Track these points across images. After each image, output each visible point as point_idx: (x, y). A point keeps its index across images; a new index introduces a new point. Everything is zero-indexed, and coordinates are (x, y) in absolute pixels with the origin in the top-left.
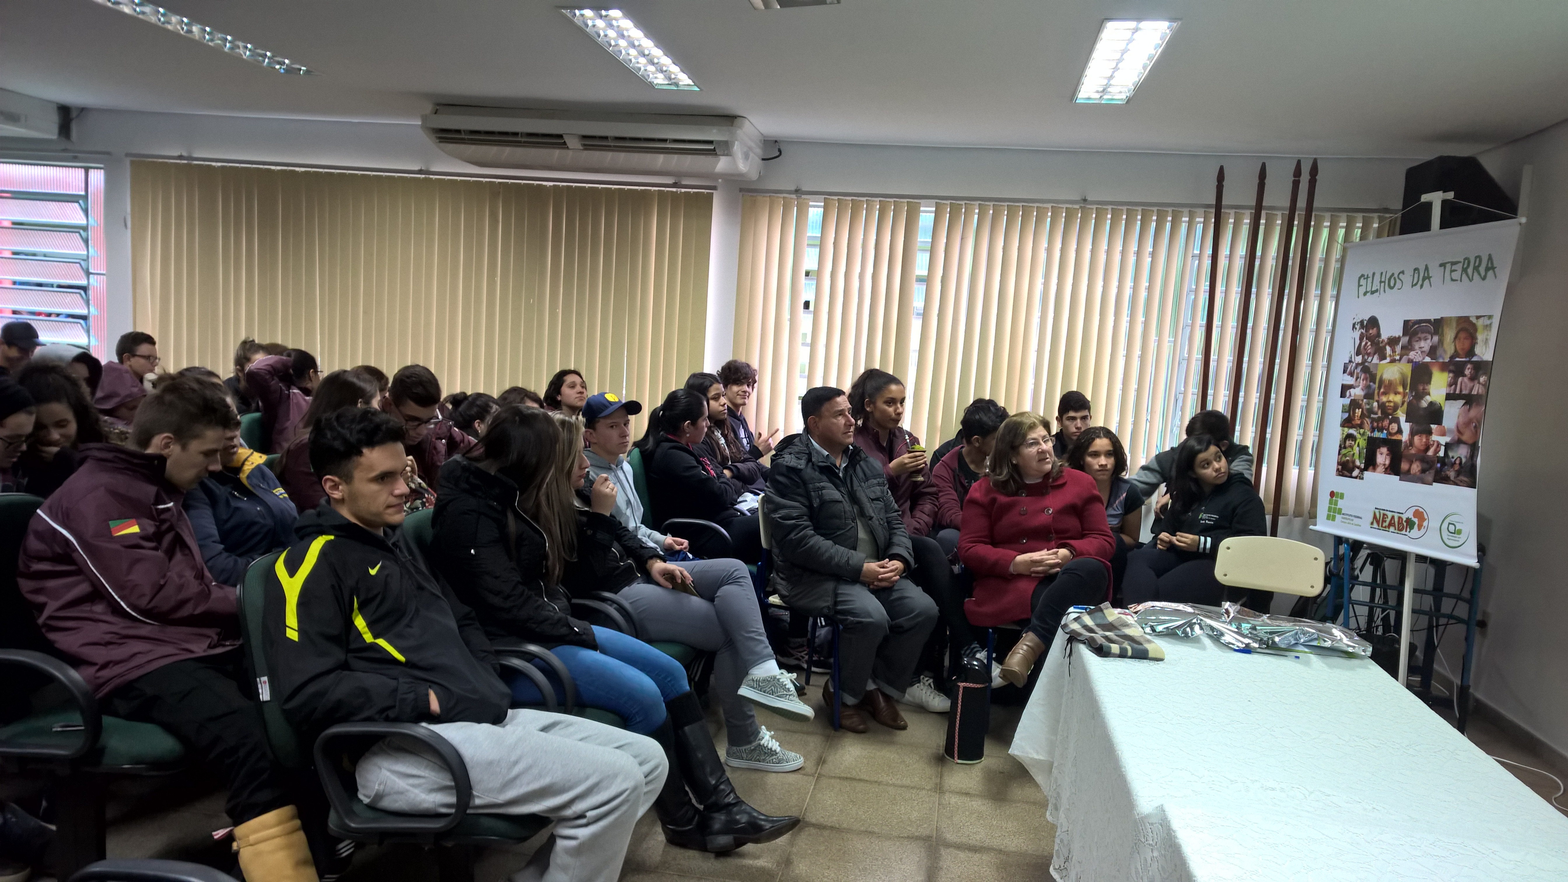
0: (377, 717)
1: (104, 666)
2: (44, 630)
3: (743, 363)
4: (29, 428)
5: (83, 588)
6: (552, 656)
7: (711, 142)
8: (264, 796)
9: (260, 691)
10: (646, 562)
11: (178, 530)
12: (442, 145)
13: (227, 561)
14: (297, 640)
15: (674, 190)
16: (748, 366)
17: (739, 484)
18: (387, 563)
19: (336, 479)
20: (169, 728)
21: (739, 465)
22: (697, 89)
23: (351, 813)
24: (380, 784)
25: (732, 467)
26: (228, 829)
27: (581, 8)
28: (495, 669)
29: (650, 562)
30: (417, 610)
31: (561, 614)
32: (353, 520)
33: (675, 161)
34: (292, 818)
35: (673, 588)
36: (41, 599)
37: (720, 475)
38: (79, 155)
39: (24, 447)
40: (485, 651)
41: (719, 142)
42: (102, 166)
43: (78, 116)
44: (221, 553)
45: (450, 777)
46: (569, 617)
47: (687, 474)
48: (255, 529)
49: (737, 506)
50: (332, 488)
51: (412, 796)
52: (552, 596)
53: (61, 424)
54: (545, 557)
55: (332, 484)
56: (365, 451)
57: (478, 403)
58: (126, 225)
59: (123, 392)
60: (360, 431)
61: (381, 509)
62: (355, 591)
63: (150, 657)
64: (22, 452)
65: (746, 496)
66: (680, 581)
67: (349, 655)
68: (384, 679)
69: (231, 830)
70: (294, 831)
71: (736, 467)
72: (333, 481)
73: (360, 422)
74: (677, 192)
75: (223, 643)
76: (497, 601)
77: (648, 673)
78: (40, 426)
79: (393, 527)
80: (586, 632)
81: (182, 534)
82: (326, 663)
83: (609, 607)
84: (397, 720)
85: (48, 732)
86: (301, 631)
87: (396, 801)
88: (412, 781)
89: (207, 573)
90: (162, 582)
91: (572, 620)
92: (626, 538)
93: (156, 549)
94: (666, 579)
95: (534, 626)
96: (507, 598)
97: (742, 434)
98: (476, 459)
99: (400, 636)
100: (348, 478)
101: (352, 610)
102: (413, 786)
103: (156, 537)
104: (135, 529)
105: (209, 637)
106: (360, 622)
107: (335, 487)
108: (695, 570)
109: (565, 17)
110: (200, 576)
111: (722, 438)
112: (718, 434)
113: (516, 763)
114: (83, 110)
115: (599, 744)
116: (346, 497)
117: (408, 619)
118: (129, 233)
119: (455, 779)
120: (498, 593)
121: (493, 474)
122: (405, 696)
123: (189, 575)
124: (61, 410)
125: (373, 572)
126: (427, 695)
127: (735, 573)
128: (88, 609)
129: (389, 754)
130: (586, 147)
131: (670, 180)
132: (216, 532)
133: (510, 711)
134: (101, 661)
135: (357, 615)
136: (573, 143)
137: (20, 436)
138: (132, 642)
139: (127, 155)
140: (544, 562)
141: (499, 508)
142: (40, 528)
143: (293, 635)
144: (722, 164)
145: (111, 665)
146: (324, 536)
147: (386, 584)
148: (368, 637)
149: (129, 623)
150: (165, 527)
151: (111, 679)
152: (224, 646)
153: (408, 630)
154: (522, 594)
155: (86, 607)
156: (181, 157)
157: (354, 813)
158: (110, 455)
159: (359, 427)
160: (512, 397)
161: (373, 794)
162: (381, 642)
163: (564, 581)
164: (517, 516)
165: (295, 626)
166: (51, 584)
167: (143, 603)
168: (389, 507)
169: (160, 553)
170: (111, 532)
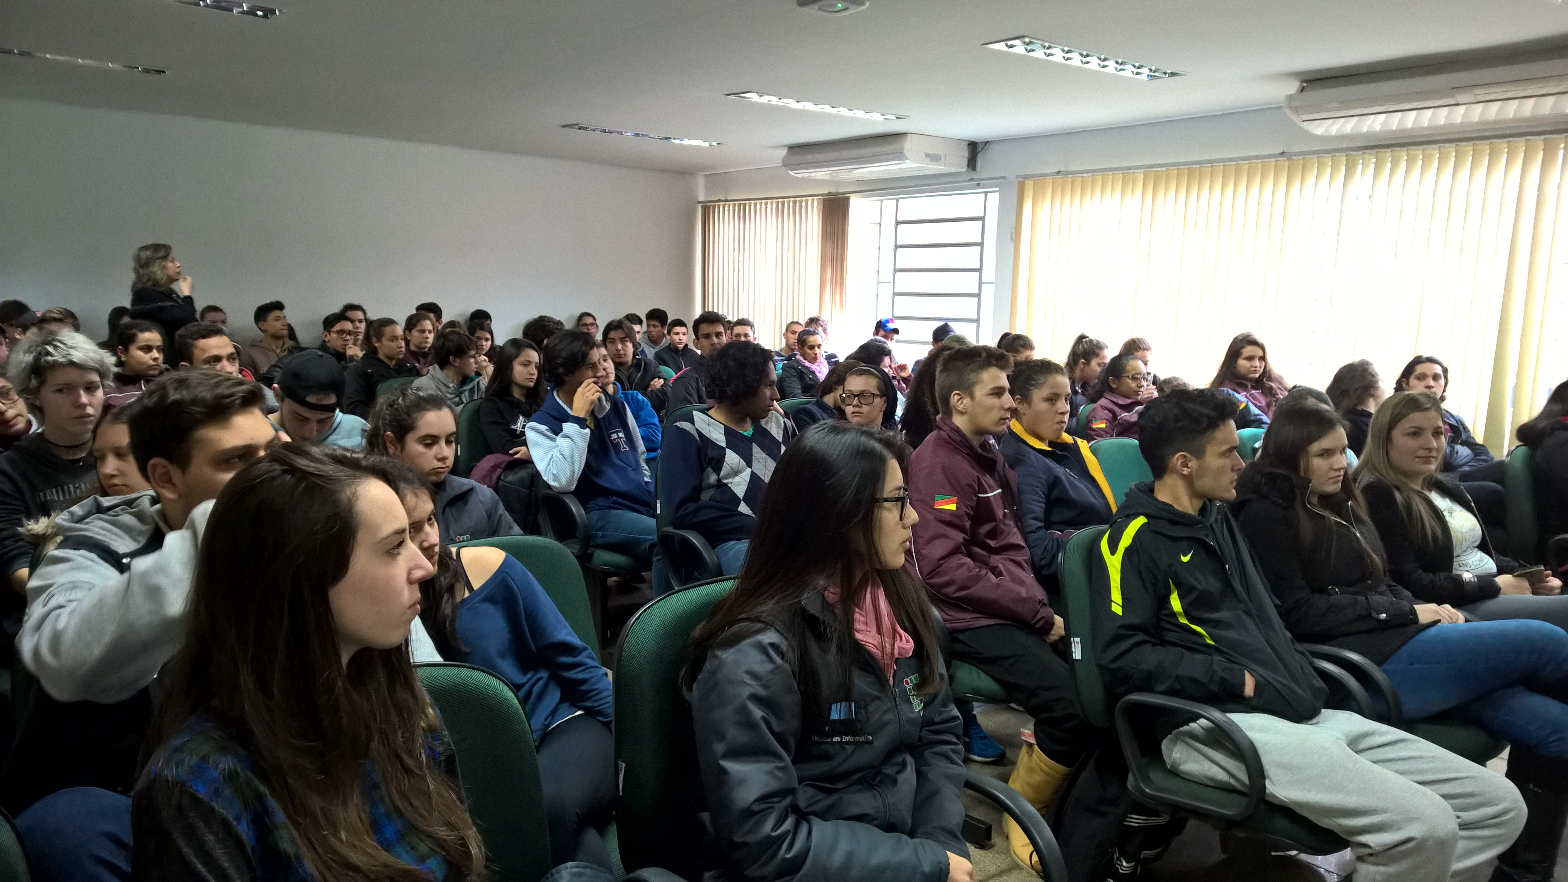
9: (1073, 650)
12: (1310, 124)
14: (1120, 614)
18: (1199, 552)
19: (1188, 455)
23: (1146, 779)
38: (981, 182)
42: (998, 189)
43: (983, 149)
50: (1183, 464)
55: (1184, 460)
58: (1011, 239)
62: (1171, 574)
72: (1185, 457)
86: (1124, 606)
100: (1199, 454)
101: (1168, 590)
106: (1176, 604)
107: (1185, 463)
114: (986, 143)
116: (1193, 473)
118: (1013, 245)
125: (1185, 560)
135: (1173, 595)
139: (1017, 177)
146: (1139, 518)
147: (1198, 572)
148: (1185, 621)
157: (1148, 778)
162: (1197, 627)
165: (1120, 601)
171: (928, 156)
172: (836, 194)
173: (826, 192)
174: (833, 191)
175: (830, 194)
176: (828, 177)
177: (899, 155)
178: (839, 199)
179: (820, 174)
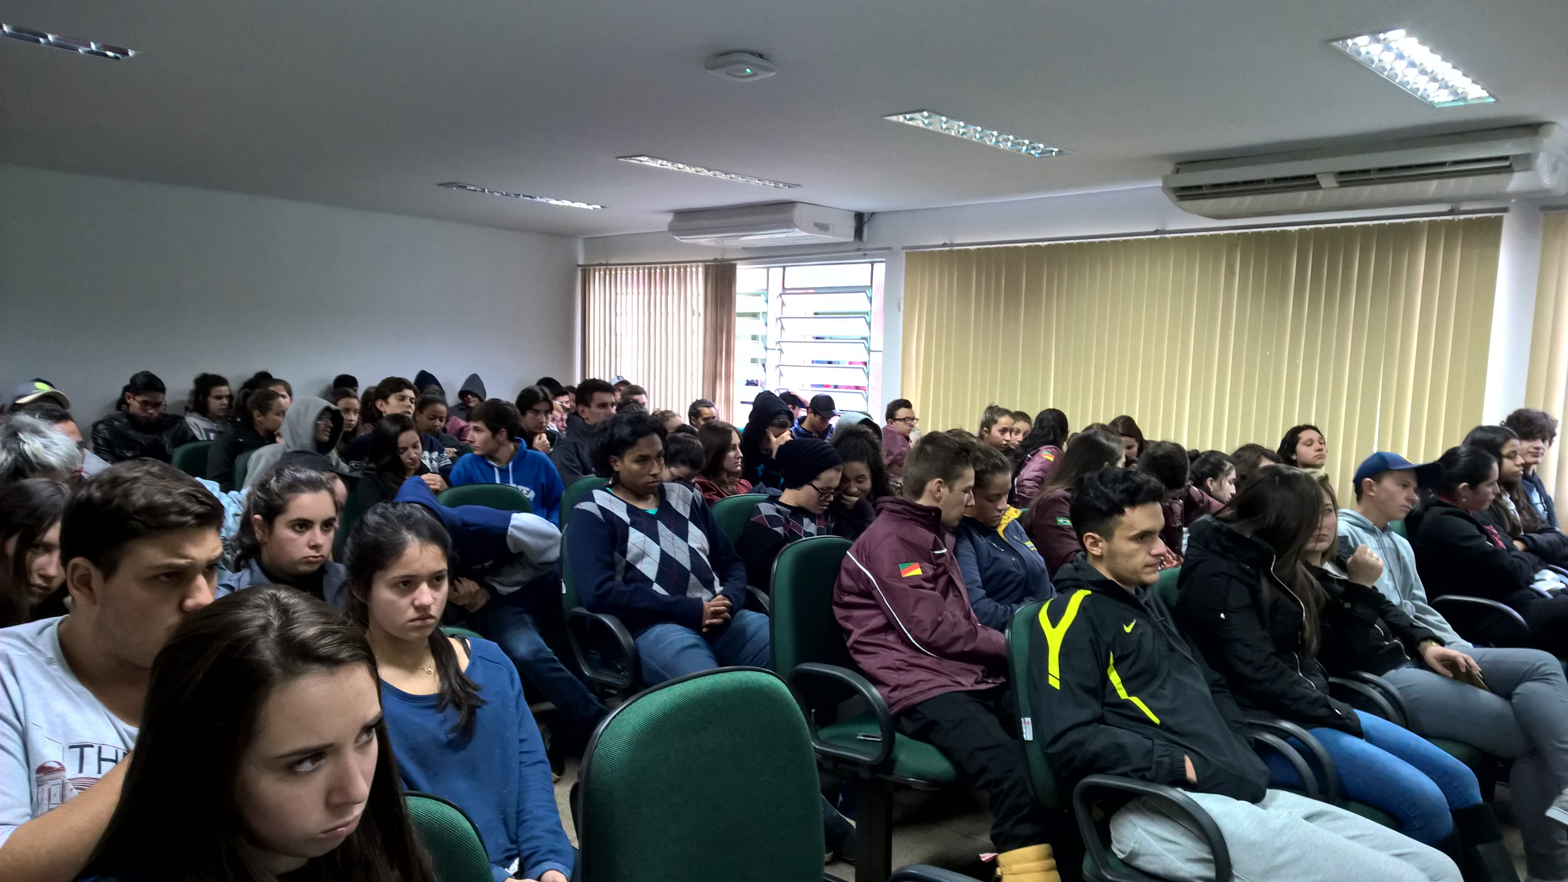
0: (1131, 774)
1: (895, 689)
2: (851, 652)
3: (1538, 413)
4: (836, 483)
5: (878, 621)
6: (1309, 737)
7: (1506, 158)
8: (1025, 829)
9: (1024, 730)
10: (1418, 644)
11: (950, 573)
12: (1183, 203)
13: (989, 605)
14: (1058, 687)
15: (1450, 218)
16: (1545, 416)
17: (1535, 559)
18: (1141, 621)
19: (1097, 536)
20: (945, 752)
21: (1536, 536)
22: (1492, 100)
23: (1106, 865)
24: (1135, 843)
25: (1525, 538)
26: (994, 854)
27: (1352, 37)
28: (1249, 743)
29: (1424, 644)
30: (1169, 673)
31: (1319, 693)
32: (1109, 577)
33: (1451, 186)
34: (1048, 857)
35: (1454, 678)
36: (849, 626)
37: (1511, 548)
38: (868, 252)
39: (832, 498)
40: (1238, 722)
41: (1517, 157)
42: (884, 260)
43: (869, 220)
44: (984, 598)
45: (1209, 850)
46: (1328, 697)
47: (1466, 545)
48: (1010, 578)
49: (1532, 586)
50: (1093, 544)
51: (1168, 862)
52: (1307, 672)
53: (859, 479)
54: (1302, 628)
55: (1093, 541)
56: (1127, 510)
57: (1212, 460)
58: (899, 309)
59: (896, 451)
60: (1123, 491)
61: (1139, 568)
62: (1110, 647)
63: (931, 685)
64: (830, 502)
65: (1544, 574)
66: (1464, 670)
67: (1105, 708)
68: (1140, 738)
69: (996, 856)
70: (1050, 869)
71: (1531, 538)
72: (1093, 538)
73: (1122, 483)
74: (1453, 220)
75: (986, 680)
76: (1248, 671)
77: (1429, 774)
78: (844, 479)
79: (1145, 586)
80: (1350, 716)
81: (953, 577)
82: (1085, 715)
83: (1373, 691)
84: (1153, 781)
85: (852, 738)
86: (1061, 680)
87: (1151, 863)
88: (1168, 845)
89: (973, 614)
90: (940, 619)
91: (1333, 701)
92: (1391, 614)
93: (934, 589)
94: (1445, 666)
95: (1288, 703)
96: (1259, 668)
97: (1536, 498)
98: (1227, 520)
99: (1153, 696)
100: (1108, 535)
101: (1108, 665)
102: (1169, 851)
103: (934, 579)
104: (918, 572)
105: (975, 673)
106: (1115, 678)
107: (1095, 544)
108: (1484, 659)
109: (1335, 50)
110: (968, 617)
111: (1512, 504)
112: (1507, 498)
113: (1281, 850)
114: (872, 214)
115: (1375, 847)
116: (1105, 554)
117: (1161, 680)
118: (901, 315)
119: (1214, 852)
120: (1249, 663)
121: (1248, 537)
122: (1160, 759)
123: (959, 614)
124: (860, 467)
125: (1128, 629)
126: (1183, 761)
127: (1543, 668)
128: (883, 637)
129: (1145, 815)
130: (1342, 184)
131: (1445, 208)
132: (979, 578)
133: (1269, 791)
134: (893, 683)
135: (1112, 671)
136: (1327, 182)
137: (829, 488)
138: (917, 671)
139: (903, 248)
140: (1300, 633)
141: (1253, 572)
142: (850, 567)
143: (1054, 683)
144: (1517, 182)
145: (900, 688)
146: (1082, 590)
147: (1140, 642)
148: (1123, 694)
149: (914, 654)
150: (940, 570)
151: (899, 701)
152: (987, 683)
153: (1162, 691)
154: (1275, 666)
155: (882, 636)
156: (944, 245)
157: (1108, 863)
158: (899, 508)
159: (1121, 487)
160: (1247, 454)
161: (1128, 850)
162: (1136, 700)
163: (1320, 656)
164: (1271, 581)
165: (1057, 675)
166: (857, 613)
167: (925, 636)
168: (1147, 566)
169: (937, 593)
170: (900, 573)
171: (816, 225)
172: (723, 260)
173: (712, 258)
174: (719, 257)
175: (716, 260)
176: (713, 244)
177: (788, 224)
178: (725, 265)
179: (704, 240)
